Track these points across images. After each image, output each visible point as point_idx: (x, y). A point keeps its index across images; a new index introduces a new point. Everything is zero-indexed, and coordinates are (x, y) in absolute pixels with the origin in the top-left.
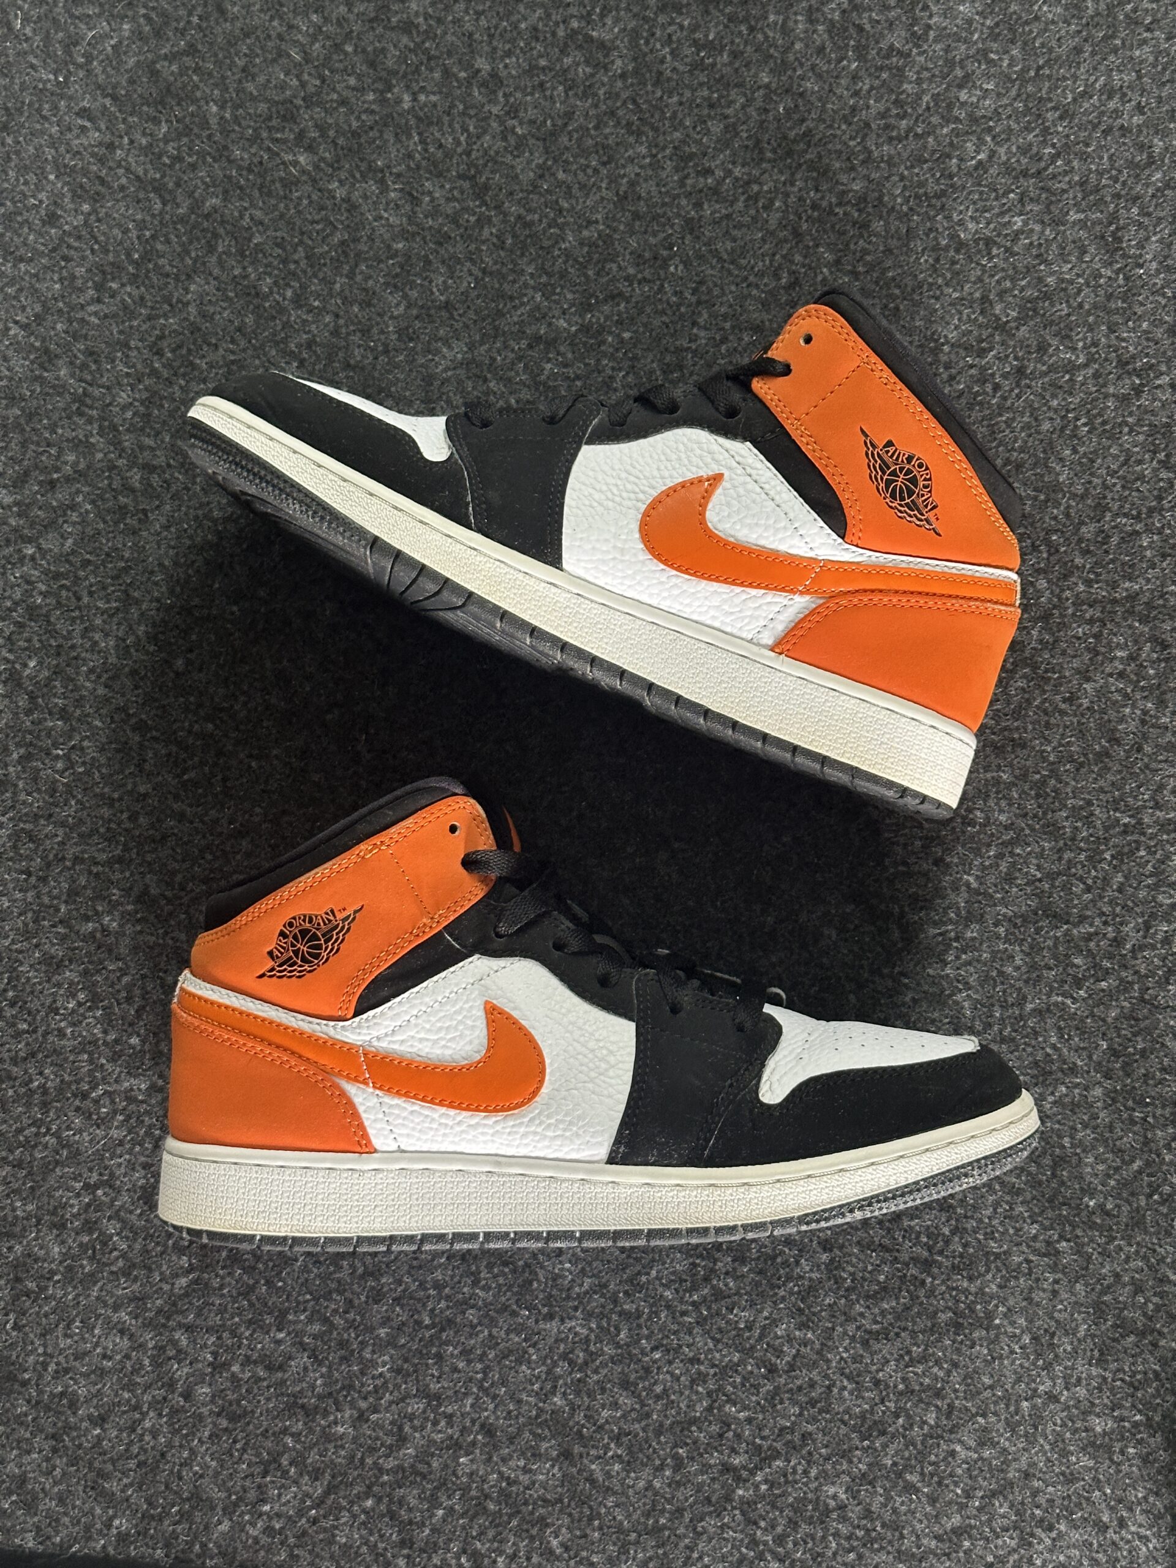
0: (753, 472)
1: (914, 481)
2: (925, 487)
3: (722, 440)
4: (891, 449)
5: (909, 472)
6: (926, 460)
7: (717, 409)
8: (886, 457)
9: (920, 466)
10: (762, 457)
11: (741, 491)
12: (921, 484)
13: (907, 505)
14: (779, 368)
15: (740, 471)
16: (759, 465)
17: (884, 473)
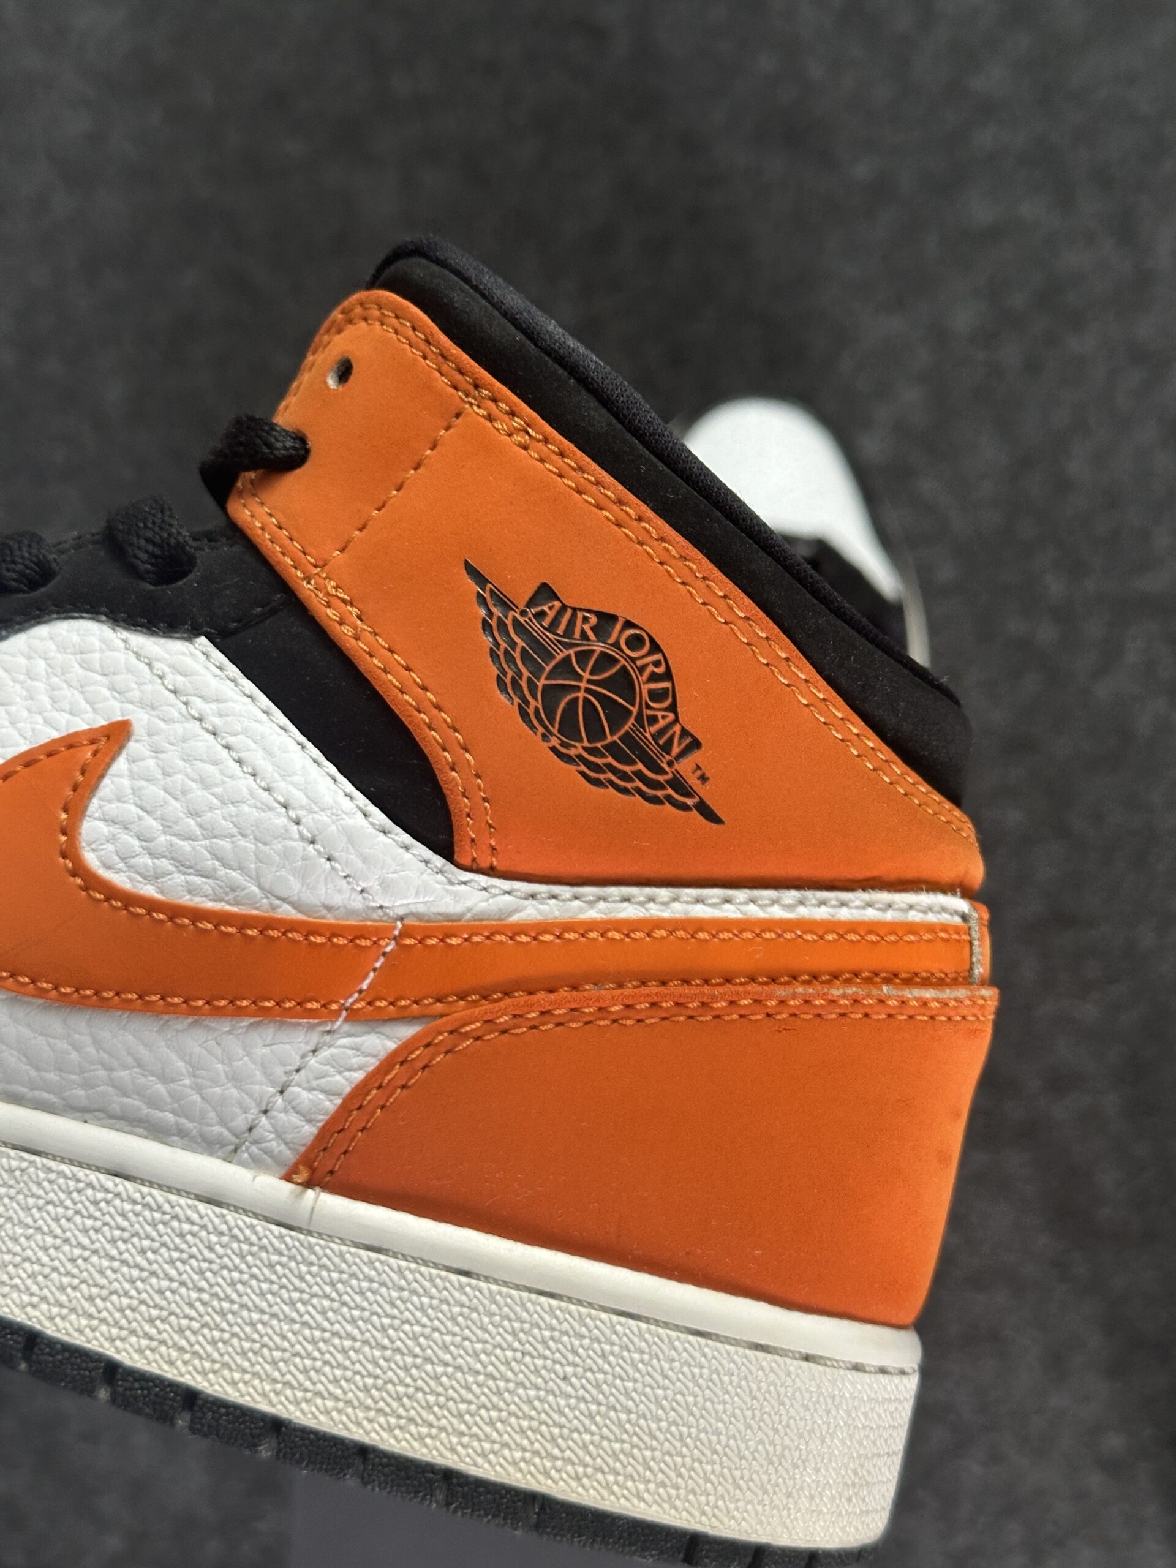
0: (208, 708)
1: (624, 683)
2: (655, 696)
3: (139, 640)
4: (550, 609)
5: (606, 660)
6: (652, 624)
7: (132, 570)
8: (536, 628)
9: (635, 642)
10: (233, 670)
11: (172, 756)
12: (645, 688)
13: (612, 748)
14: (283, 447)
15: (174, 708)
16: (228, 688)
17: (537, 671)
